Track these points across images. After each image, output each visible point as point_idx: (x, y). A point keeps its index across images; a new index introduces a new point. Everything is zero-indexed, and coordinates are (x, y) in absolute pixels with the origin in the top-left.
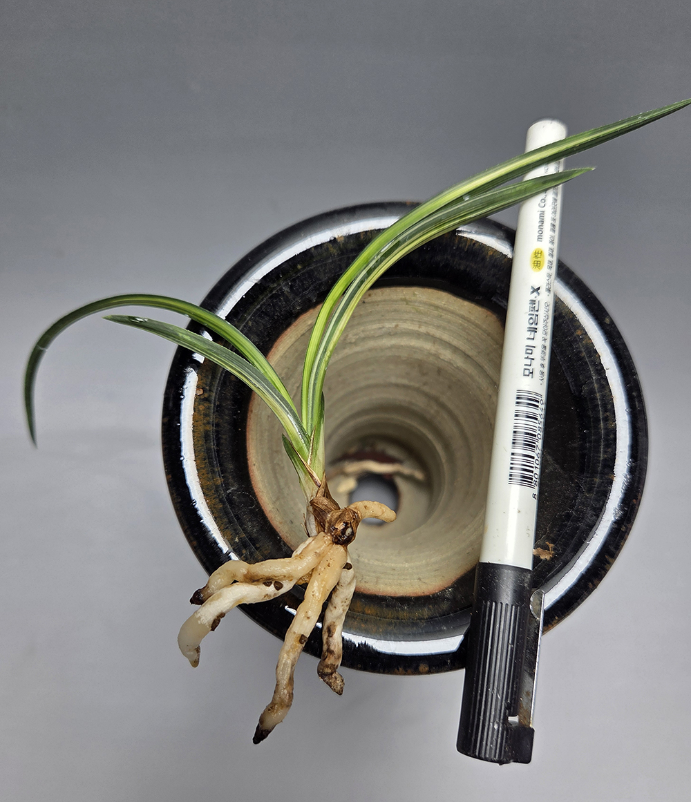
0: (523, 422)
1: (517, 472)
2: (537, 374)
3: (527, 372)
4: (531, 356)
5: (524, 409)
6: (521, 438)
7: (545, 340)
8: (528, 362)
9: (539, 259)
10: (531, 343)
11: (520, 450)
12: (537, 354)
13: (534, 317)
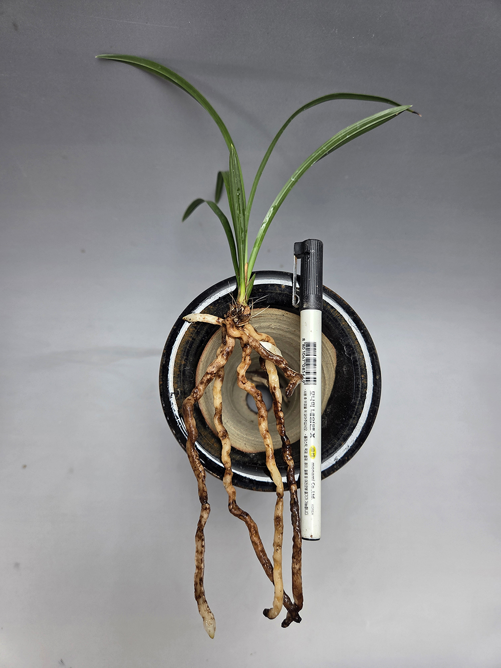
0: (311, 370)
1: (312, 347)
2: (308, 394)
3: (313, 393)
4: (312, 401)
5: (311, 376)
6: (312, 362)
7: (305, 411)
8: (313, 399)
9: (312, 453)
10: (313, 408)
11: (312, 357)
12: (309, 403)
13: (312, 421)
